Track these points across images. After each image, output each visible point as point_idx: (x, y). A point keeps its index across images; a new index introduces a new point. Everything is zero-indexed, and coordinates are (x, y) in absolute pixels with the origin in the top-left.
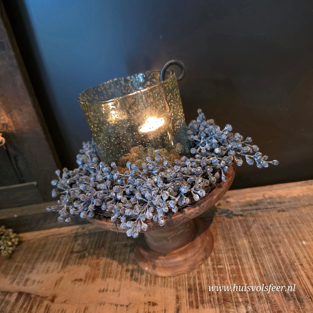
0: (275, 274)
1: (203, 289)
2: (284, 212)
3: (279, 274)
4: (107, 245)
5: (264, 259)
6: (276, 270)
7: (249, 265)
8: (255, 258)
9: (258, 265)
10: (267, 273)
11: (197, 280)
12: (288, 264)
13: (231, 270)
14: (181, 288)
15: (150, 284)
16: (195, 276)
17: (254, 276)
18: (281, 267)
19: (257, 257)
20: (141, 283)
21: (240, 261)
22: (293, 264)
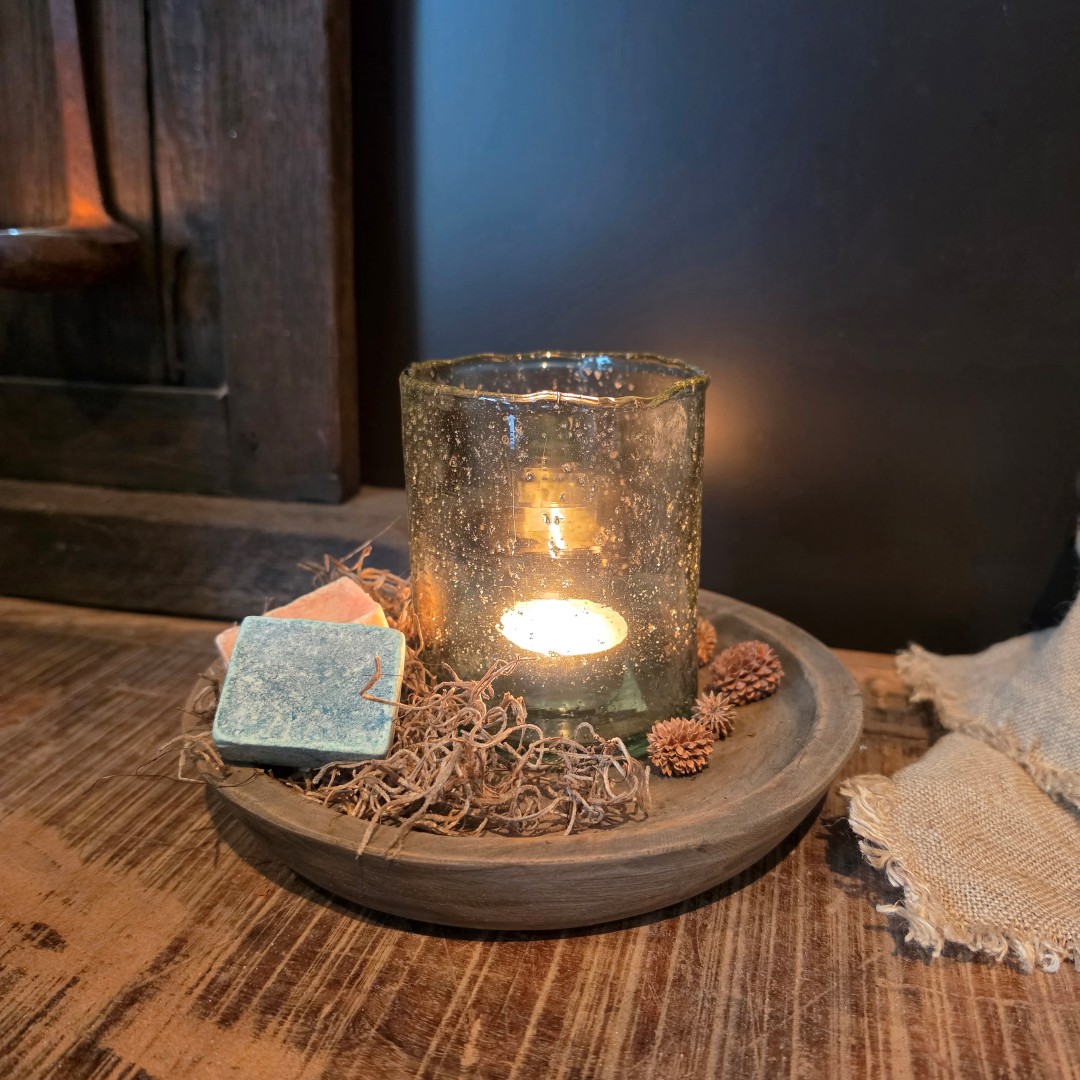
0: (737, 993)
1: (324, 950)
3: (759, 1001)
4: (83, 685)
6: (753, 981)
9: (673, 928)
10: (696, 975)
12: (838, 971)
14: (228, 913)
15: (112, 858)
17: (619, 971)
18: (793, 970)
20: (80, 846)
22: (864, 976)
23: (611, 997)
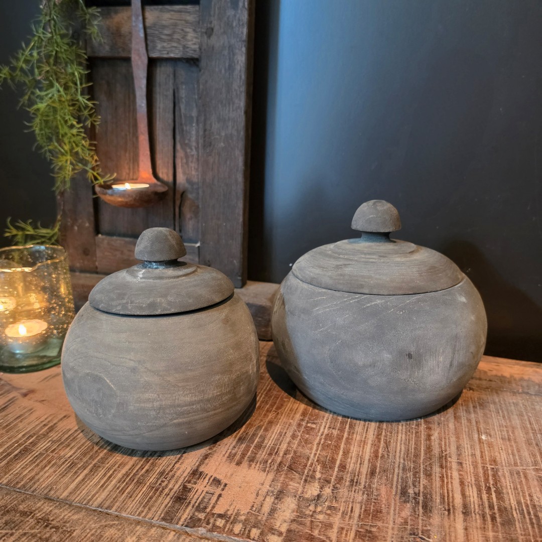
0: (402, 461)
1: (264, 444)
2: (471, 391)
3: (409, 463)
5: (396, 437)
6: (407, 456)
7: (364, 437)
8: (378, 431)
9: (379, 441)
10: (388, 455)
11: (262, 431)
12: (435, 456)
13: (327, 435)
16: (263, 426)
17: (363, 453)
18: (420, 455)
19: (384, 431)
21: (350, 427)
22: (444, 458)
23: (361, 461)
